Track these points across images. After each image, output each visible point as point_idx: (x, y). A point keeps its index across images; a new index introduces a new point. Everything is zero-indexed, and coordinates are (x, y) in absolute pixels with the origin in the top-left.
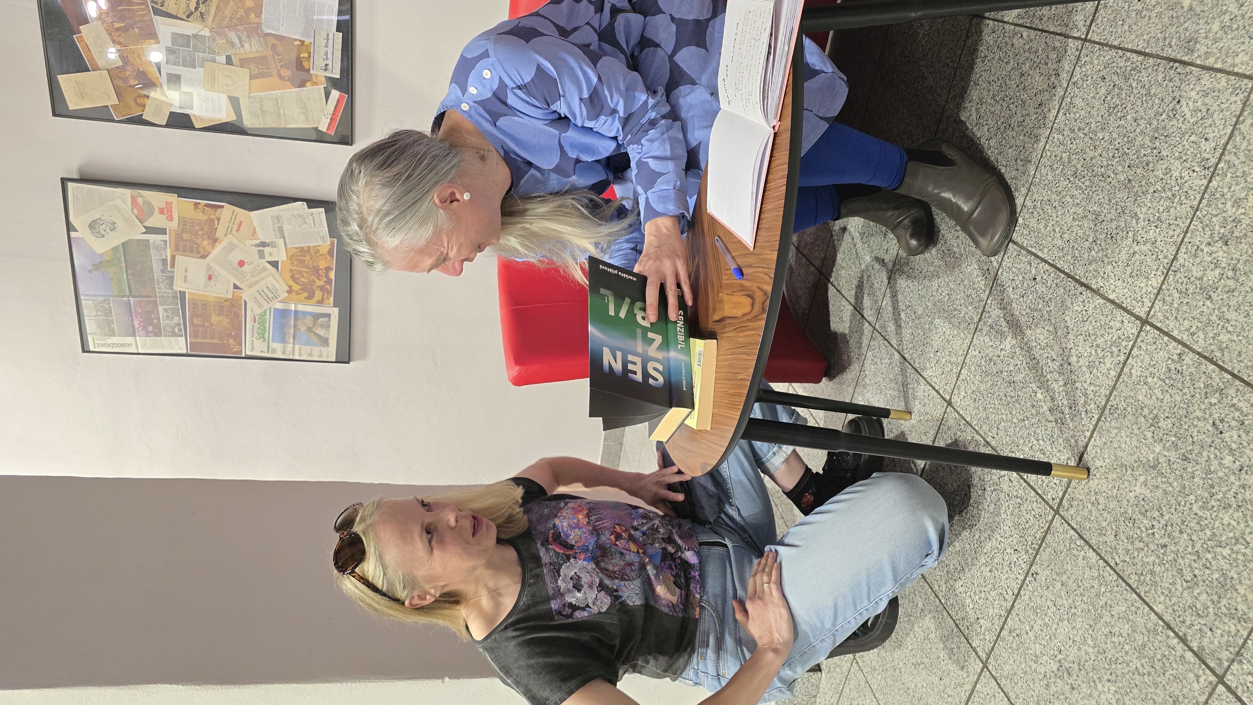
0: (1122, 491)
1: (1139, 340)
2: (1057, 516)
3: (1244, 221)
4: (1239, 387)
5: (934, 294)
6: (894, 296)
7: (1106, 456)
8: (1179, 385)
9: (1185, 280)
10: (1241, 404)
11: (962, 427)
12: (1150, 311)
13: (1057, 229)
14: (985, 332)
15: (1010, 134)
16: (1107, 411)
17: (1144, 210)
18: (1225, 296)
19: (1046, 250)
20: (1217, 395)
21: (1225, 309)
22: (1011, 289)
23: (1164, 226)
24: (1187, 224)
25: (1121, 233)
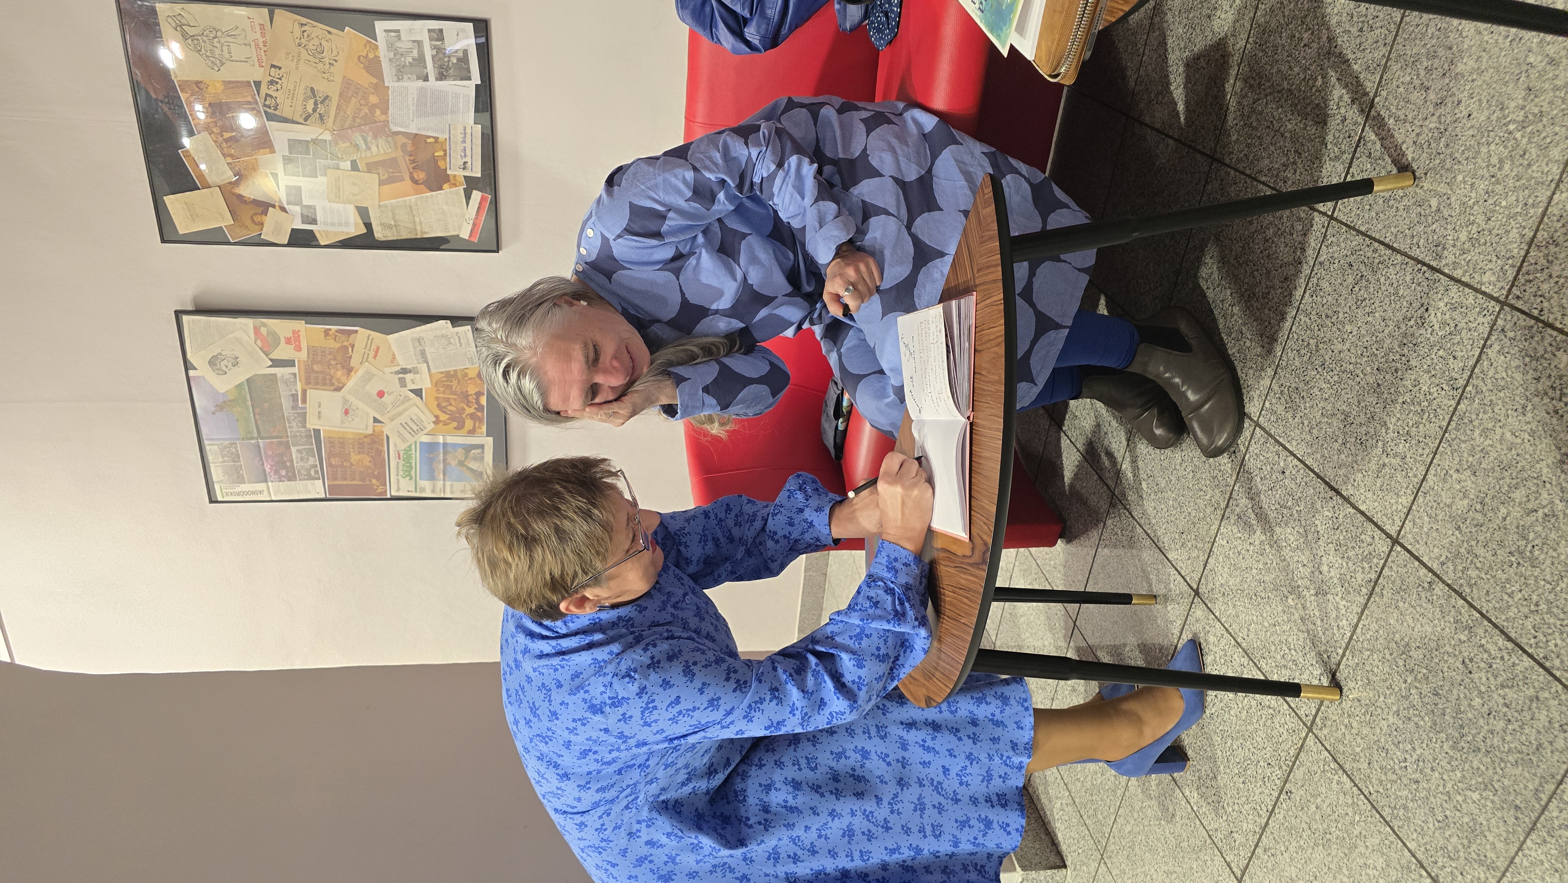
0: (1375, 718)
1: (1390, 560)
2: (1311, 734)
3: (1491, 454)
4: (1487, 628)
5: (1178, 467)
6: (1134, 461)
7: (1359, 678)
8: (1430, 615)
9: (1435, 504)
10: (1489, 646)
11: (1211, 622)
12: (1400, 531)
13: (1306, 423)
14: (1232, 521)
15: (1255, 305)
16: (1359, 630)
17: (1394, 420)
18: (1474, 530)
19: (1294, 443)
20: (1467, 632)
21: (1473, 543)
22: (1259, 479)
23: (1413, 442)
24: (1436, 445)
25: (1370, 440)
